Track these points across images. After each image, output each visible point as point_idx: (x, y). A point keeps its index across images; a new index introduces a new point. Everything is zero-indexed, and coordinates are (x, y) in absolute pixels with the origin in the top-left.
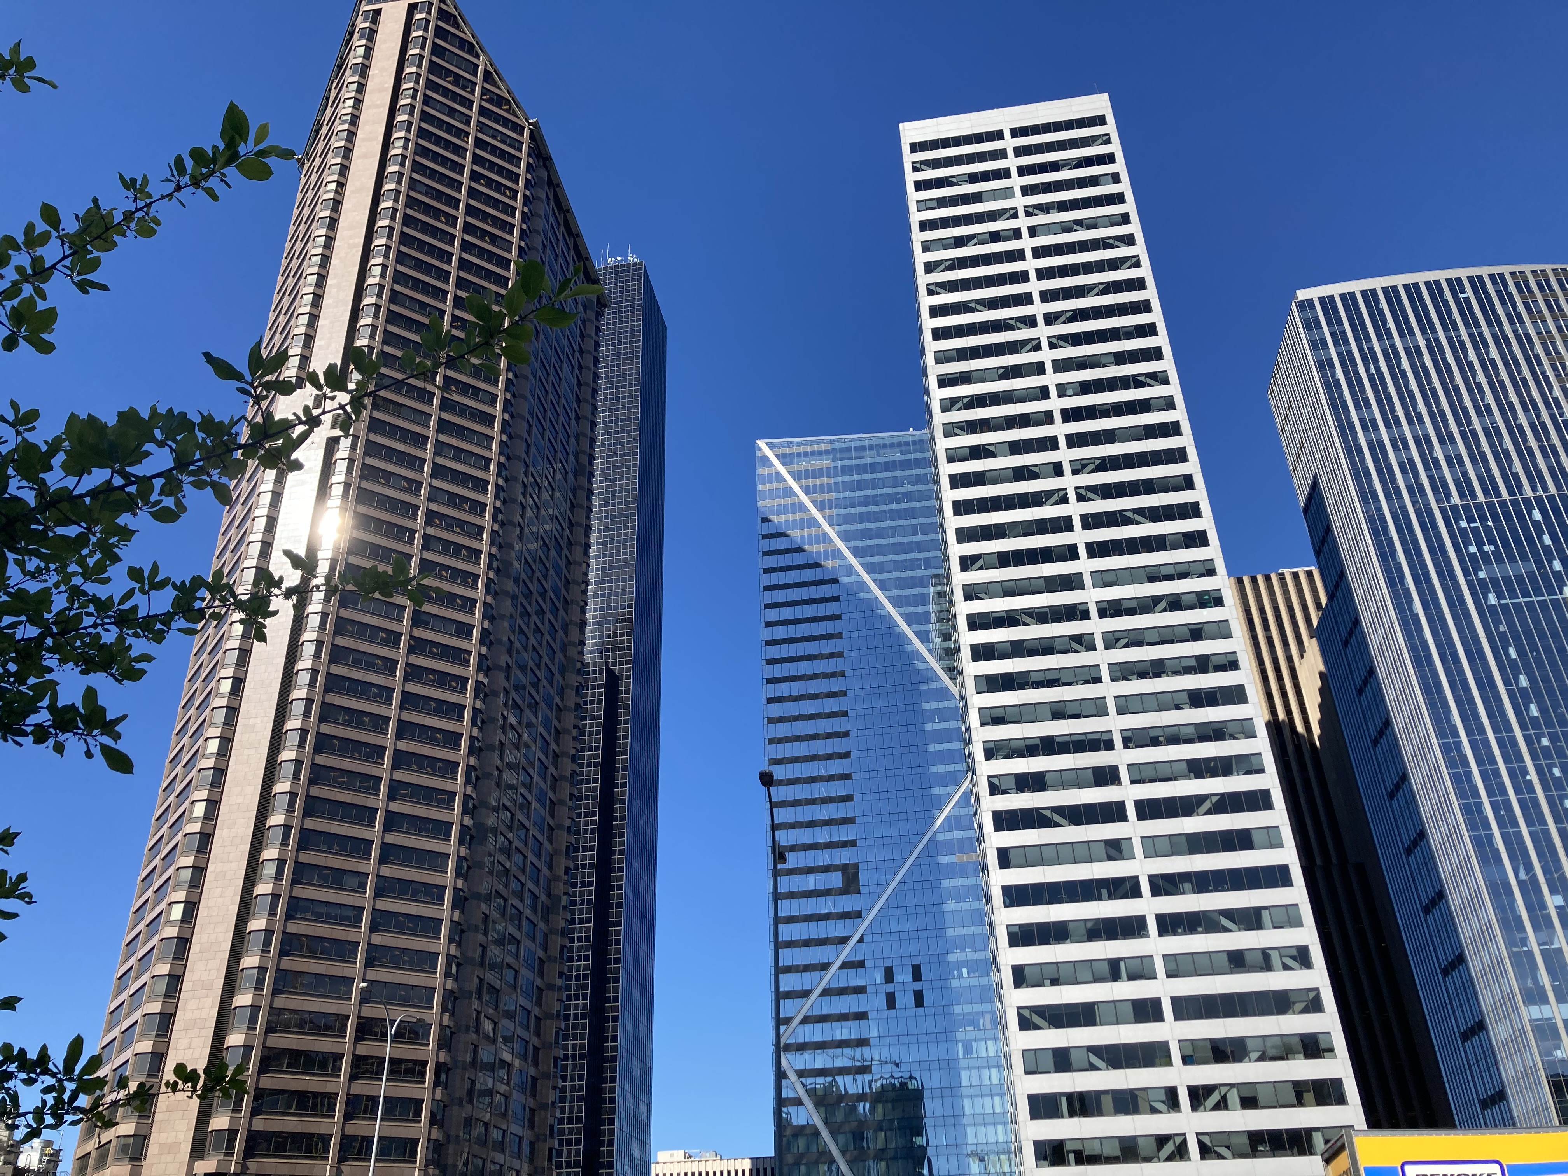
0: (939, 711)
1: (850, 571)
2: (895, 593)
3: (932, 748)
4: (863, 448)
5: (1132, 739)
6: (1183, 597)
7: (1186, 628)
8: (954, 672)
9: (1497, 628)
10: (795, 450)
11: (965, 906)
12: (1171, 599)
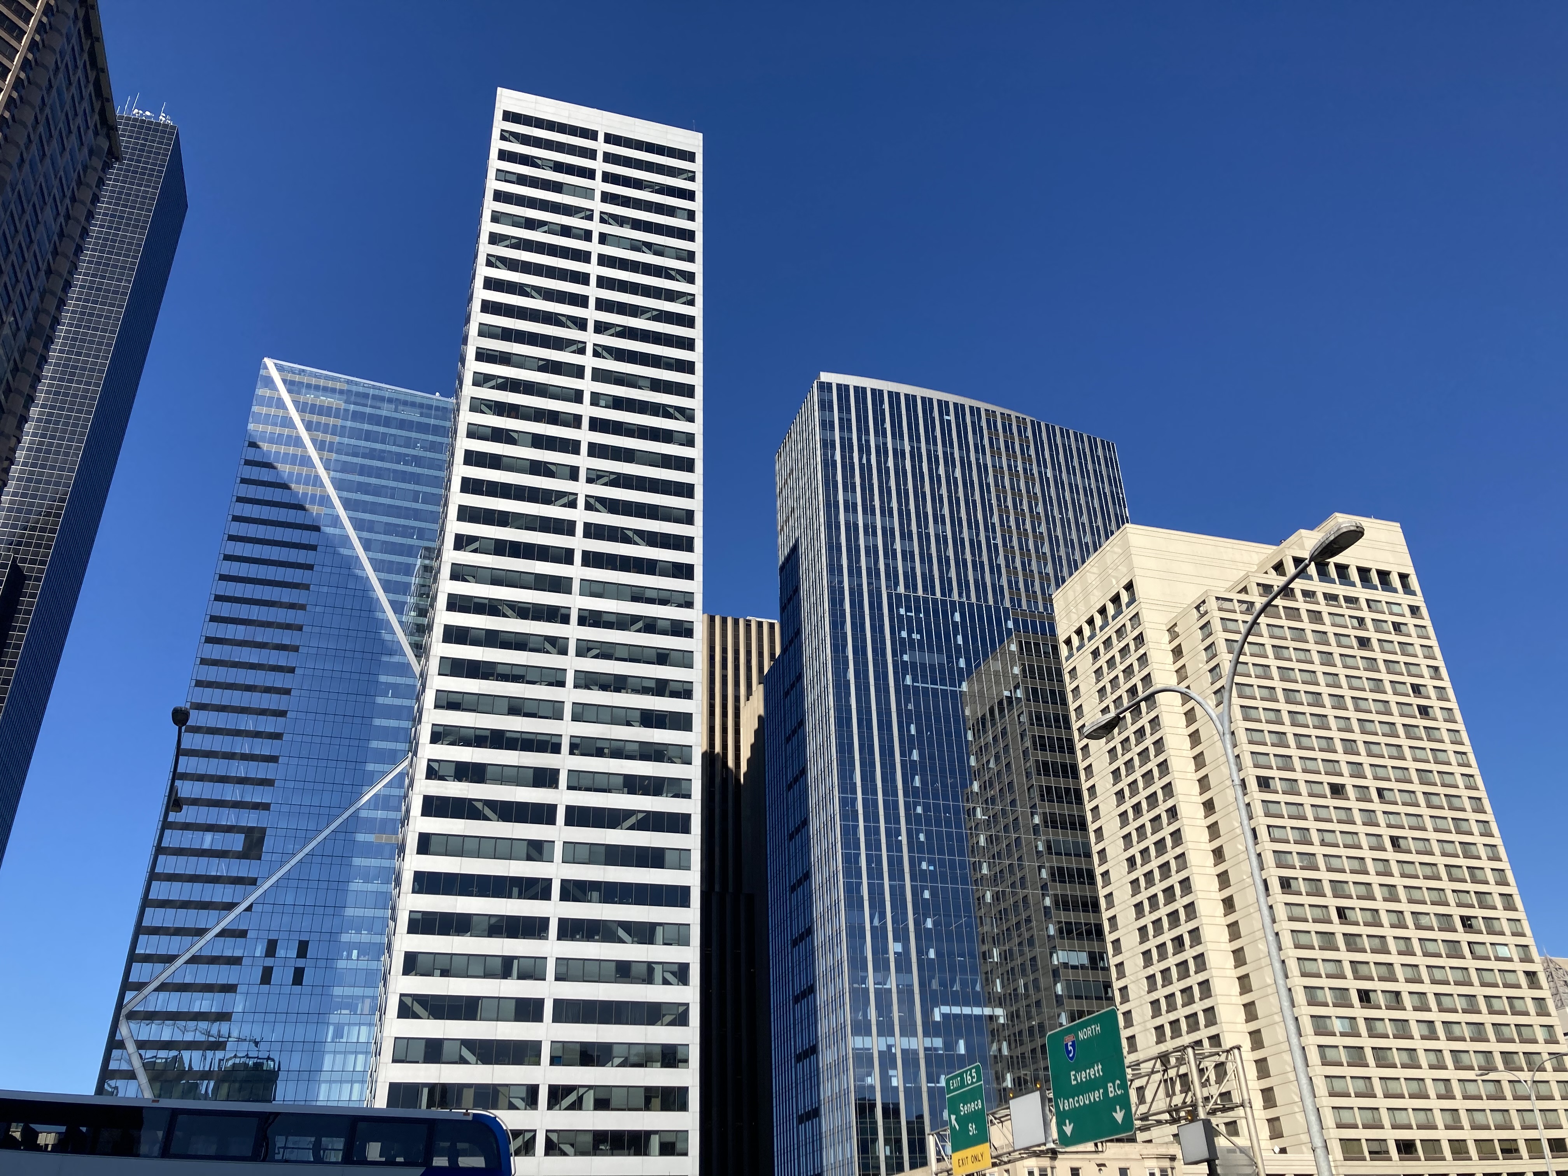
0: (395, 687)
1: (336, 521)
2: (380, 556)
3: (377, 722)
4: (382, 399)
5: (579, 747)
6: (659, 622)
7: (654, 651)
8: (420, 650)
9: (906, 706)
10: (306, 380)
11: (371, 887)
12: (648, 621)
